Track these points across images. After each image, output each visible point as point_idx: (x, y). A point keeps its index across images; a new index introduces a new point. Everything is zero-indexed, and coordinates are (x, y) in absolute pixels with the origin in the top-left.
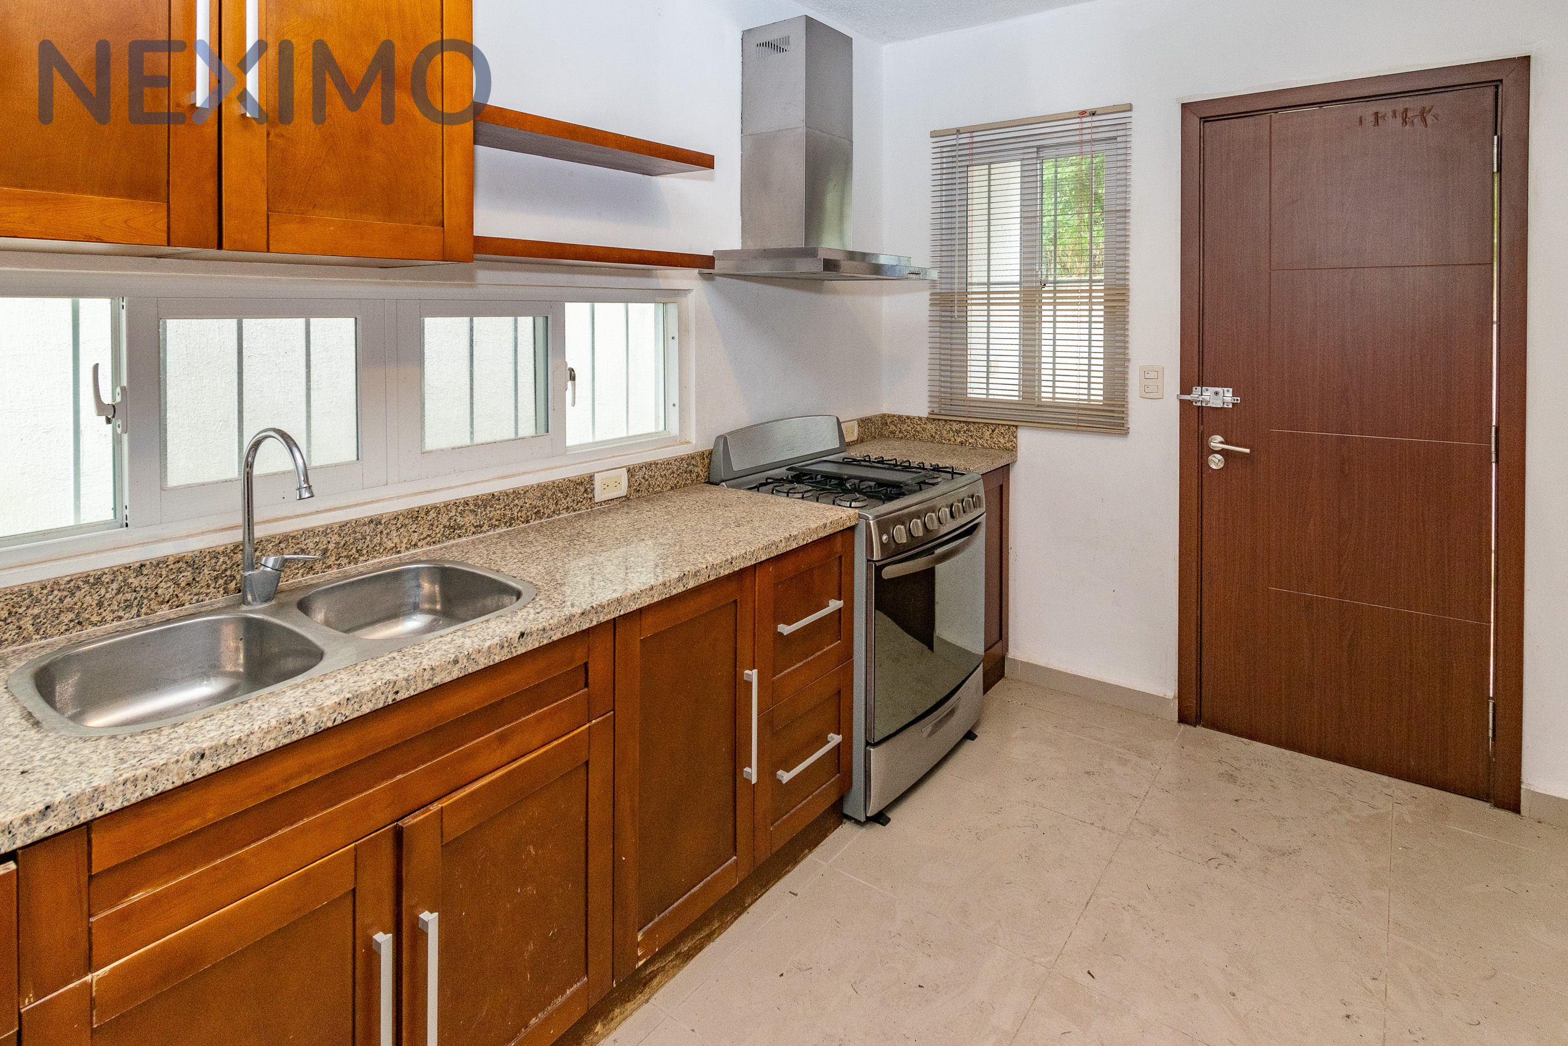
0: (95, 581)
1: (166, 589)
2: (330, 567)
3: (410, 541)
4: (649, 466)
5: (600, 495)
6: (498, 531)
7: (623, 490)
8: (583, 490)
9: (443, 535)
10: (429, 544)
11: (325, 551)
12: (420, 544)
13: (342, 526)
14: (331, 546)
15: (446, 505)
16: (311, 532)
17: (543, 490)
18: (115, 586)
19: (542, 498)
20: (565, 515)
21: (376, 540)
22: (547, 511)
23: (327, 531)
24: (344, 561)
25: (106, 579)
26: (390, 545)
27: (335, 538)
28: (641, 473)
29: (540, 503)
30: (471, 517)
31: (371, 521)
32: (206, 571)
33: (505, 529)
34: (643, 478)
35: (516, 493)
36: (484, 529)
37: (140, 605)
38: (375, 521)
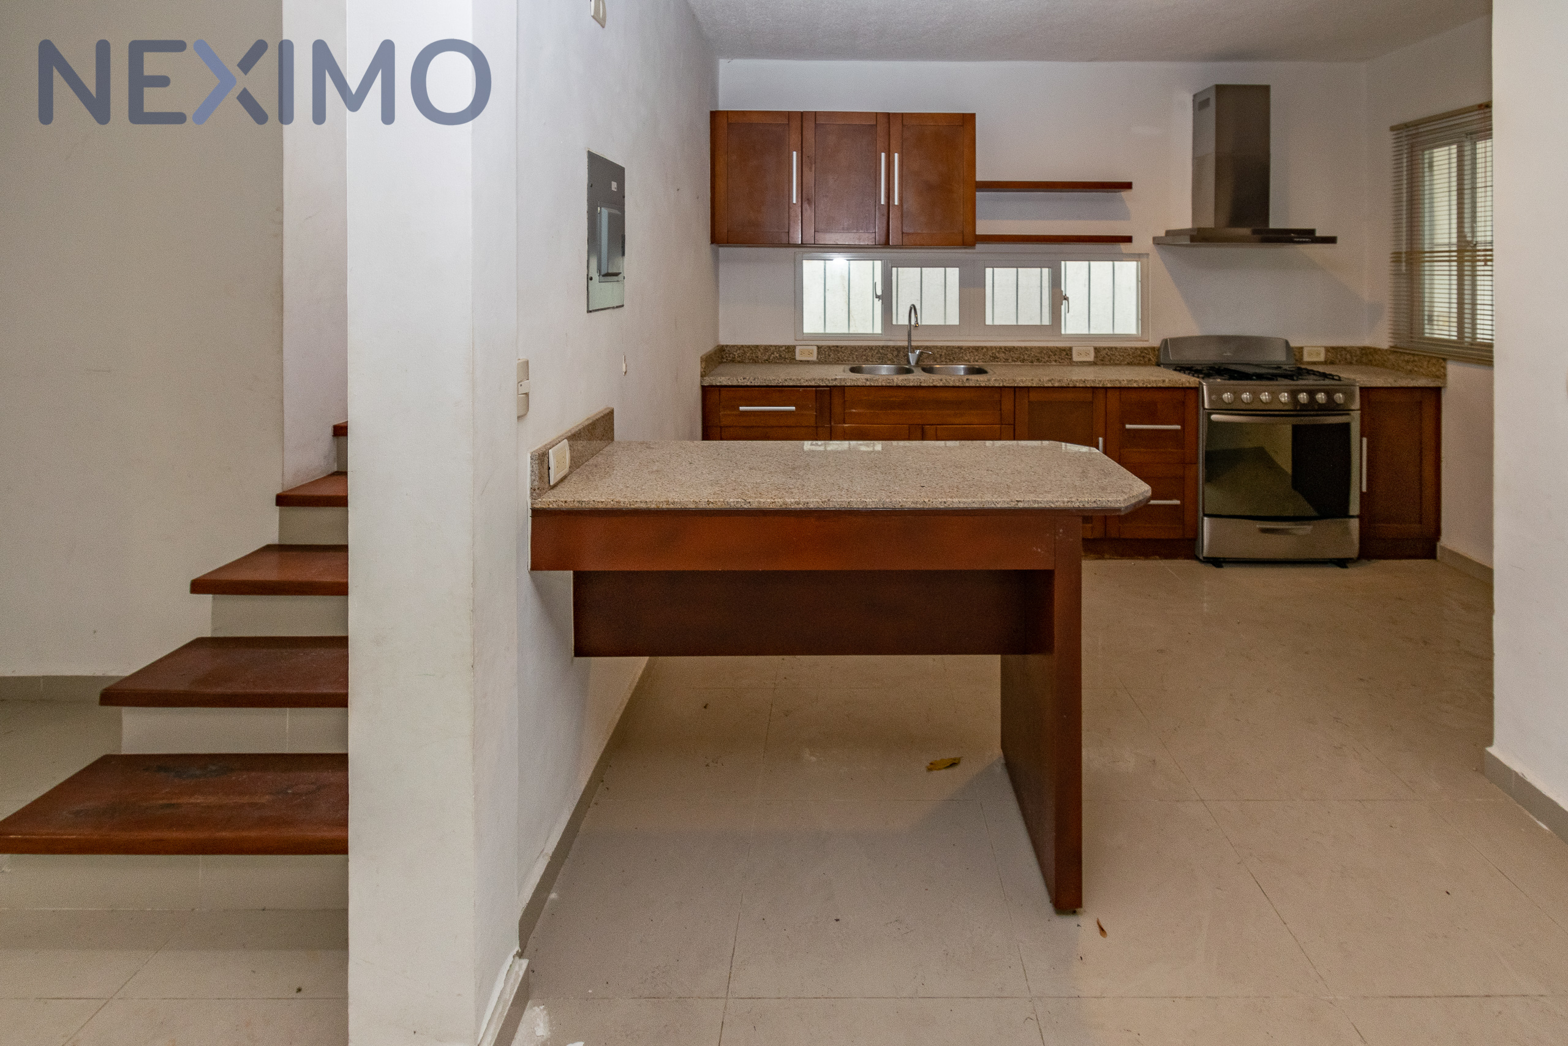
0: (871, 348)
1: (890, 356)
2: (942, 361)
3: (975, 359)
4: (1111, 349)
5: (1076, 358)
6: (1017, 363)
7: (1091, 358)
8: (1065, 353)
9: (990, 359)
10: (983, 362)
11: (941, 355)
12: (979, 361)
13: (947, 347)
14: (943, 354)
15: (991, 347)
16: (936, 347)
17: (1041, 350)
18: (876, 351)
19: (1039, 353)
20: (1054, 363)
21: (961, 355)
22: (1043, 360)
23: (941, 348)
24: (948, 361)
25: (874, 348)
26: (966, 358)
27: (945, 351)
28: (1105, 352)
29: (1038, 355)
30: (1003, 355)
31: (959, 347)
32: (901, 353)
33: (1020, 363)
34: (1107, 354)
35: (1026, 348)
36: (1009, 361)
37: (883, 359)
38: (960, 348)
